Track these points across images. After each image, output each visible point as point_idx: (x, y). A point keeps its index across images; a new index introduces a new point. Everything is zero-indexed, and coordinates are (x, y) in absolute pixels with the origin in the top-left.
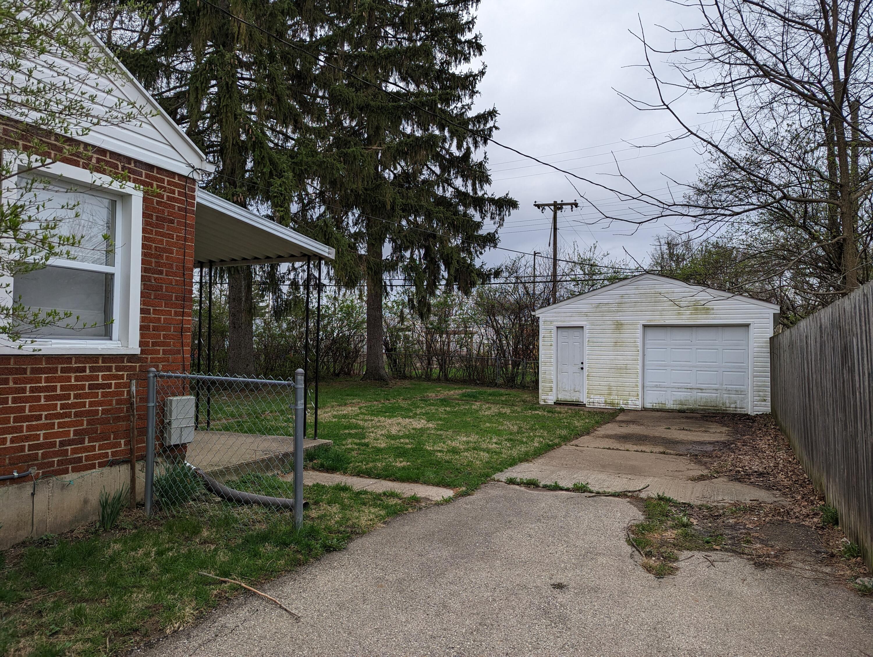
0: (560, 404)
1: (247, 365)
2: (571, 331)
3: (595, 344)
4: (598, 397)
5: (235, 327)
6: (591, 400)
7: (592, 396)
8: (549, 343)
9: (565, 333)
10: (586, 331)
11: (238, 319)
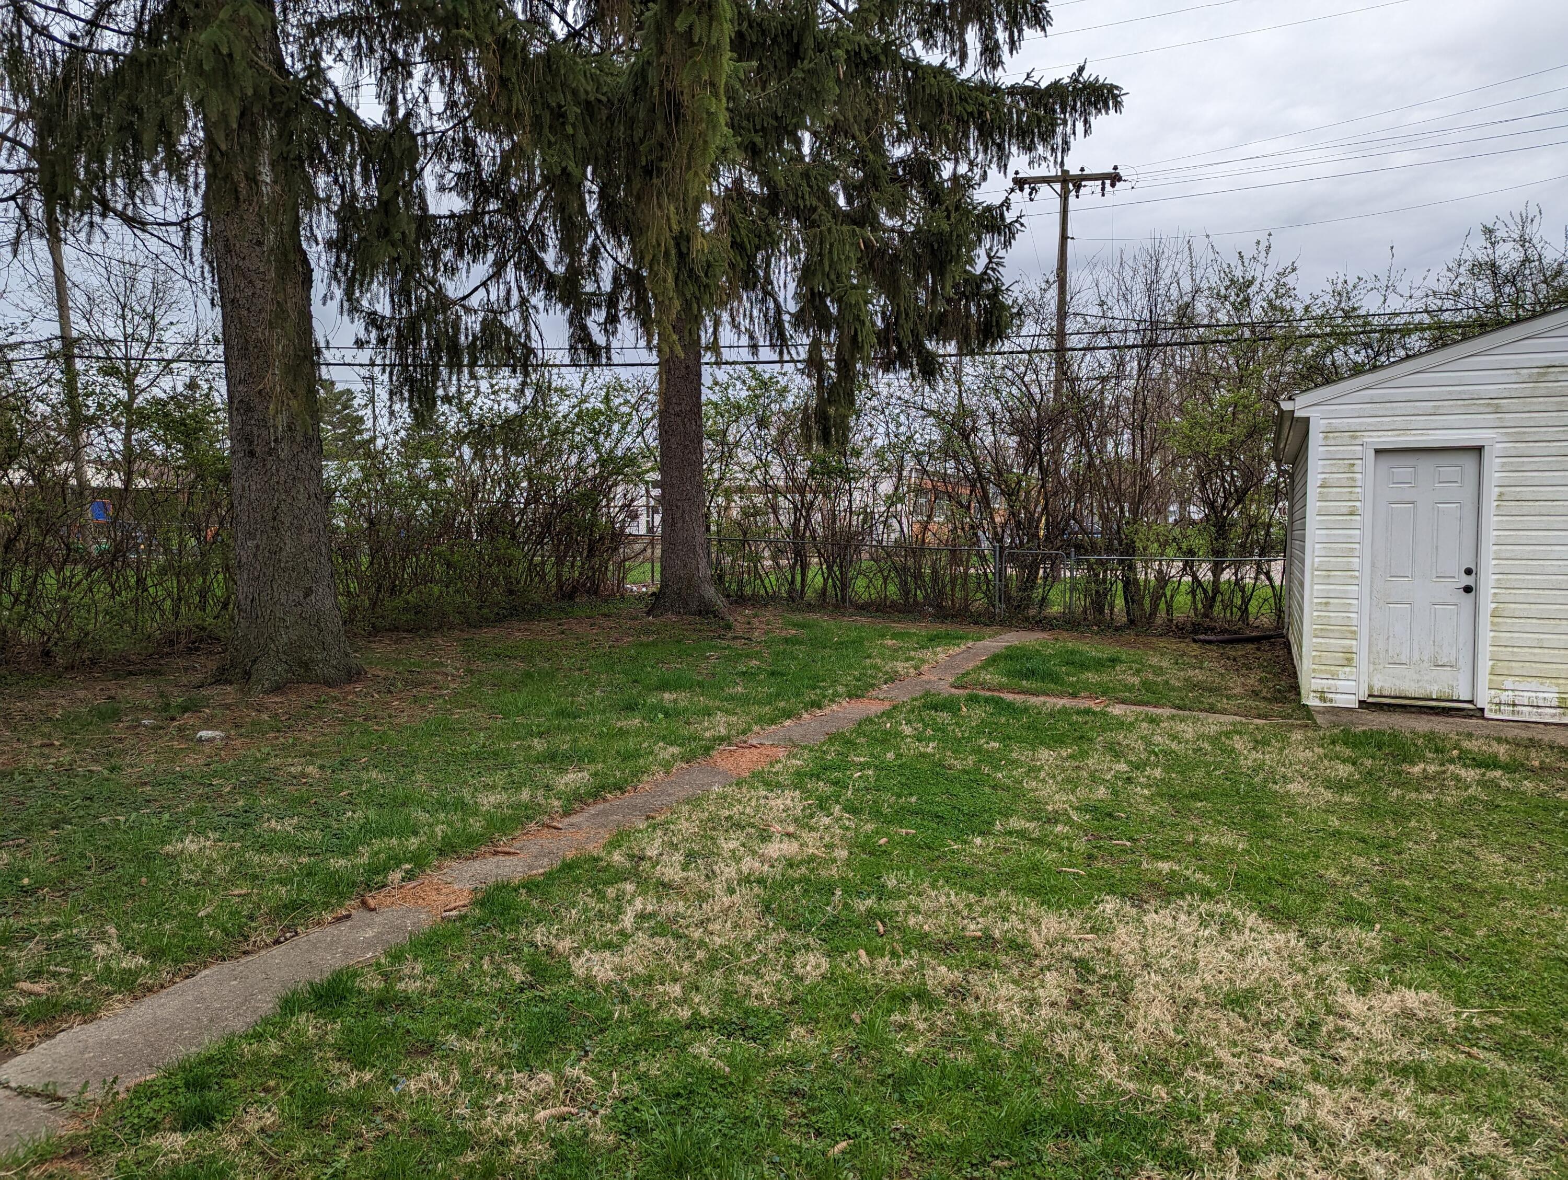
0: (1380, 707)
1: (308, 592)
2: (1426, 465)
3: (1526, 507)
4: (1534, 684)
5: (252, 454)
6: (1505, 697)
7: (1509, 683)
8: (1345, 506)
9: (1403, 469)
10: (1492, 462)
11: (263, 423)
